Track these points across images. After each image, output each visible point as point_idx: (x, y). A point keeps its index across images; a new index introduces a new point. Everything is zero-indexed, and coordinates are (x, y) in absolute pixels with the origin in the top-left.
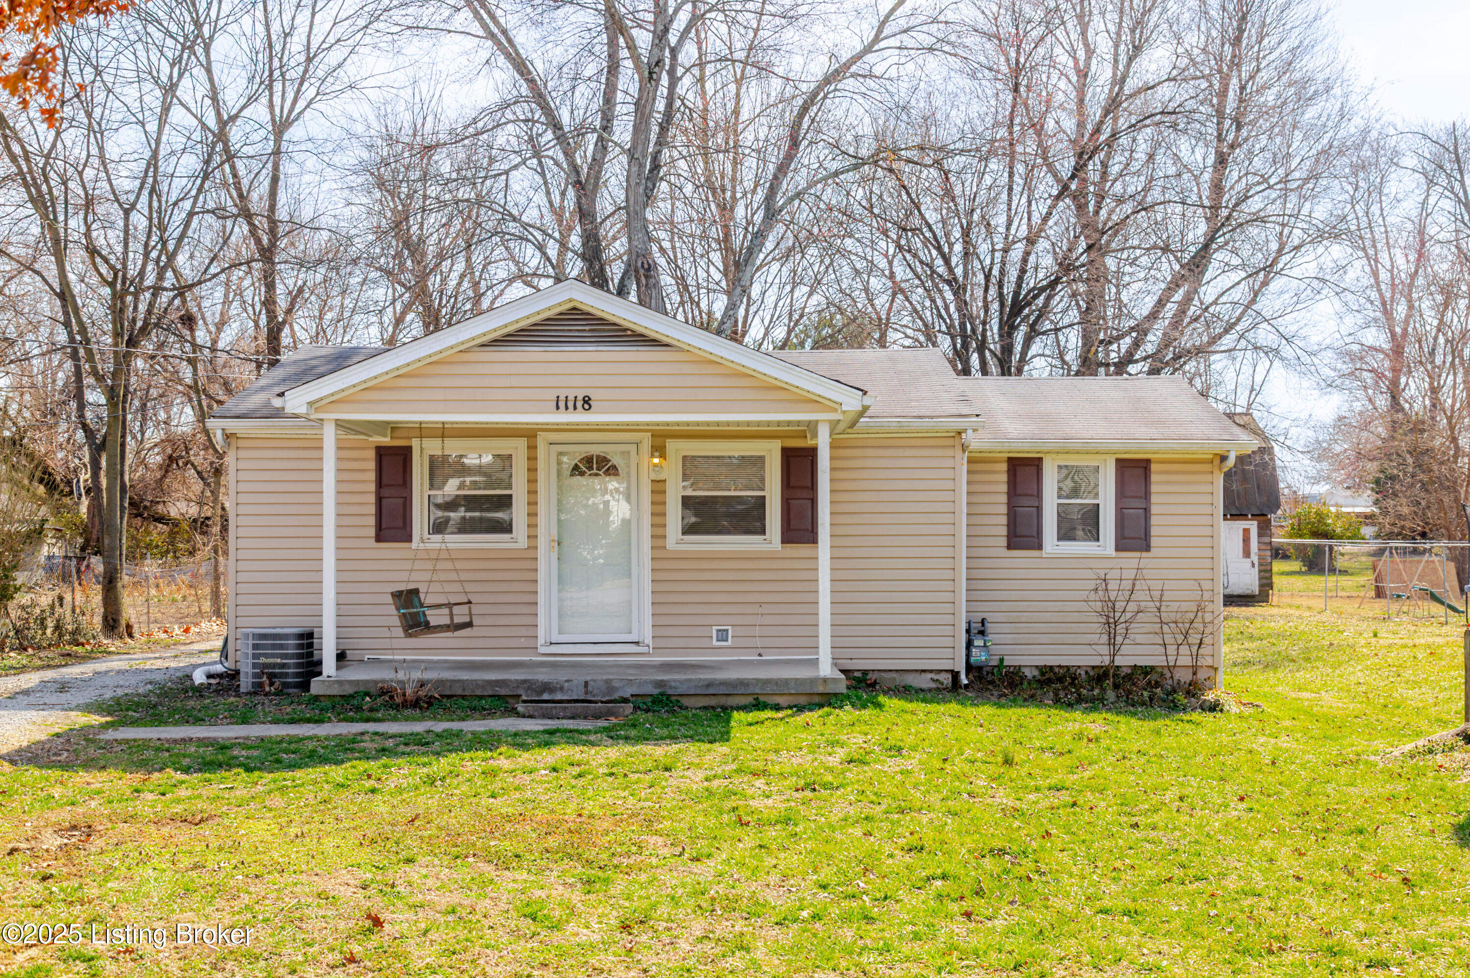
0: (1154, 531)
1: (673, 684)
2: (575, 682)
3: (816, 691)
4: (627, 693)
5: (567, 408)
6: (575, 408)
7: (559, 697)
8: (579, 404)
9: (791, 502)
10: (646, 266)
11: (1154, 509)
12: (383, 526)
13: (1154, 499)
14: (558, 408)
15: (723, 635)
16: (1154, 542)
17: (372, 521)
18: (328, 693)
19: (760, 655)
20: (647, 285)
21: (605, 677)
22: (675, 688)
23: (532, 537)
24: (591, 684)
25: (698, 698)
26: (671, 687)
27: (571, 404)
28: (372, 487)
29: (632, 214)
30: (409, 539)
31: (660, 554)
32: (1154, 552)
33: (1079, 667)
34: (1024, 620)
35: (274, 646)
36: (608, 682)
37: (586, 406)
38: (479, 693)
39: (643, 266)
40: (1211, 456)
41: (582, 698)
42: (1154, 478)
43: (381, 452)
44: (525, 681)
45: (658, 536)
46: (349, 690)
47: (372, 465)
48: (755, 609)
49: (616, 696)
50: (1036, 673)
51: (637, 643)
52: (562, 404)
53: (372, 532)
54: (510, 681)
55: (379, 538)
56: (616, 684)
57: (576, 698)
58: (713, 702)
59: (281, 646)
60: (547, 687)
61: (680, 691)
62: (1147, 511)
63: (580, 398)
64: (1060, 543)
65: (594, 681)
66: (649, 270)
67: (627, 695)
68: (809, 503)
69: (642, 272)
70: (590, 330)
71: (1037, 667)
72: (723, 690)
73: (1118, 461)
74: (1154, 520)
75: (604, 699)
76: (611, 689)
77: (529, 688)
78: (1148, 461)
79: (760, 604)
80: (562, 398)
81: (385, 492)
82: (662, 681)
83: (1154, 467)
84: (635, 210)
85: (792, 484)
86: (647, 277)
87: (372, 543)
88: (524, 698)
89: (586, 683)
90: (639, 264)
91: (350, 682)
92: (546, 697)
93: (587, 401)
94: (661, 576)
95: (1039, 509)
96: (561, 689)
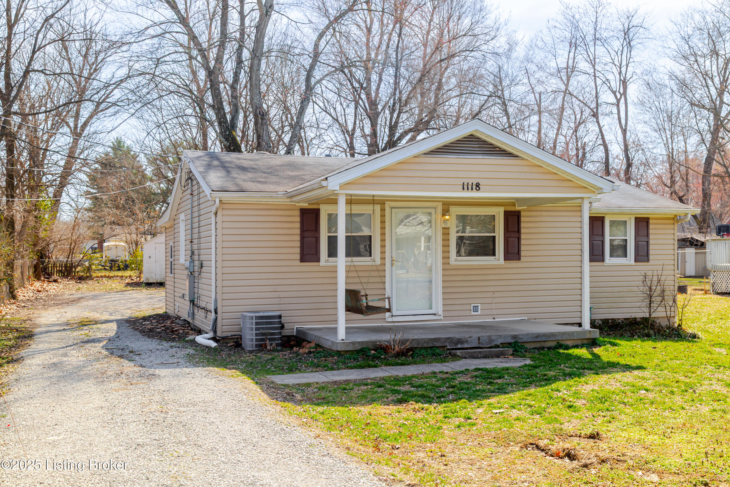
0: (651, 252)
1: (521, 337)
2: (473, 338)
3: (586, 337)
4: (498, 343)
5: (468, 189)
6: (472, 189)
7: (466, 346)
8: (474, 187)
9: (509, 239)
10: (262, 113)
11: (651, 242)
12: (305, 254)
13: (651, 237)
14: (464, 189)
15: (476, 309)
16: (651, 257)
17: (298, 250)
18: (347, 349)
19: (494, 318)
20: (262, 123)
21: (488, 334)
22: (522, 339)
23: (383, 258)
24: (481, 338)
25: (531, 343)
26: (520, 338)
27: (470, 187)
28: (298, 231)
29: (254, 85)
30: (318, 260)
31: (447, 267)
32: (651, 262)
33: (619, 319)
34: (596, 297)
35: (267, 323)
36: (489, 337)
37: (478, 188)
38: (425, 345)
39: (260, 113)
40: (673, 216)
41: (478, 346)
42: (651, 226)
43: (304, 212)
44: (448, 338)
45: (446, 258)
46: (358, 347)
47: (298, 219)
48: (490, 295)
49: (493, 344)
50: (600, 322)
51: (435, 314)
52: (466, 187)
53: (298, 257)
54: (441, 338)
55: (302, 260)
56: (493, 338)
57: (474, 346)
58: (538, 345)
59: (271, 323)
60: (460, 341)
61: (524, 340)
62: (648, 242)
63: (474, 184)
64: (611, 259)
65: (483, 337)
66: (263, 115)
67: (499, 344)
68: (517, 239)
69: (260, 116)
70: (477, 147)
71: (601, 320)
72: (544, 339)
73: (636, 218)
74: (651, 247)
75: (487, 346)
76: (491, 341)
77: (451, 342)
78: (648, 219)
79: (494, 292)
80: (466, 184)
81: (306, 234)
82: (515, 335)
83: (651, 221)
84: (255, 83)
85: (509, 230)
86: (262, 119)
87: (298, 263)
88: (449, 347)
89: (479, 338)
90: (258, 112)
91: (359, 343)
92: (459, 346)
93: (478, 185)
94: (447, 278)
95: (603, 242)
96: (467, 341)
